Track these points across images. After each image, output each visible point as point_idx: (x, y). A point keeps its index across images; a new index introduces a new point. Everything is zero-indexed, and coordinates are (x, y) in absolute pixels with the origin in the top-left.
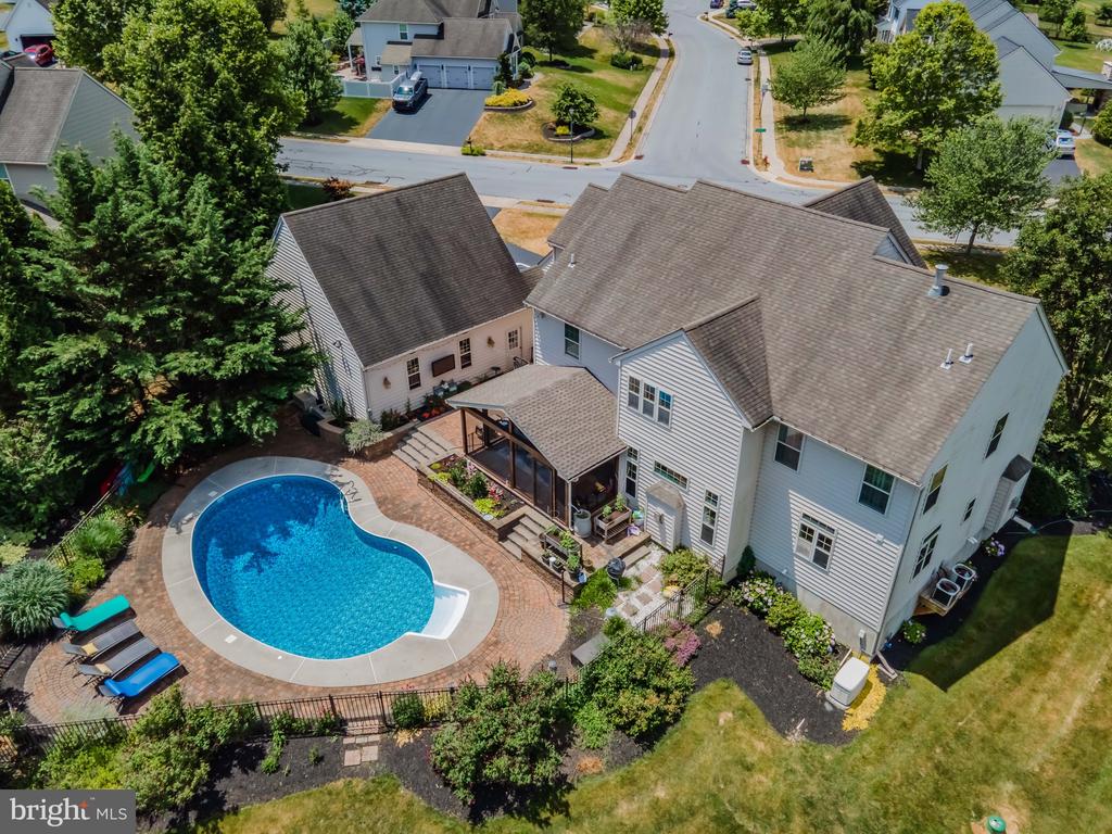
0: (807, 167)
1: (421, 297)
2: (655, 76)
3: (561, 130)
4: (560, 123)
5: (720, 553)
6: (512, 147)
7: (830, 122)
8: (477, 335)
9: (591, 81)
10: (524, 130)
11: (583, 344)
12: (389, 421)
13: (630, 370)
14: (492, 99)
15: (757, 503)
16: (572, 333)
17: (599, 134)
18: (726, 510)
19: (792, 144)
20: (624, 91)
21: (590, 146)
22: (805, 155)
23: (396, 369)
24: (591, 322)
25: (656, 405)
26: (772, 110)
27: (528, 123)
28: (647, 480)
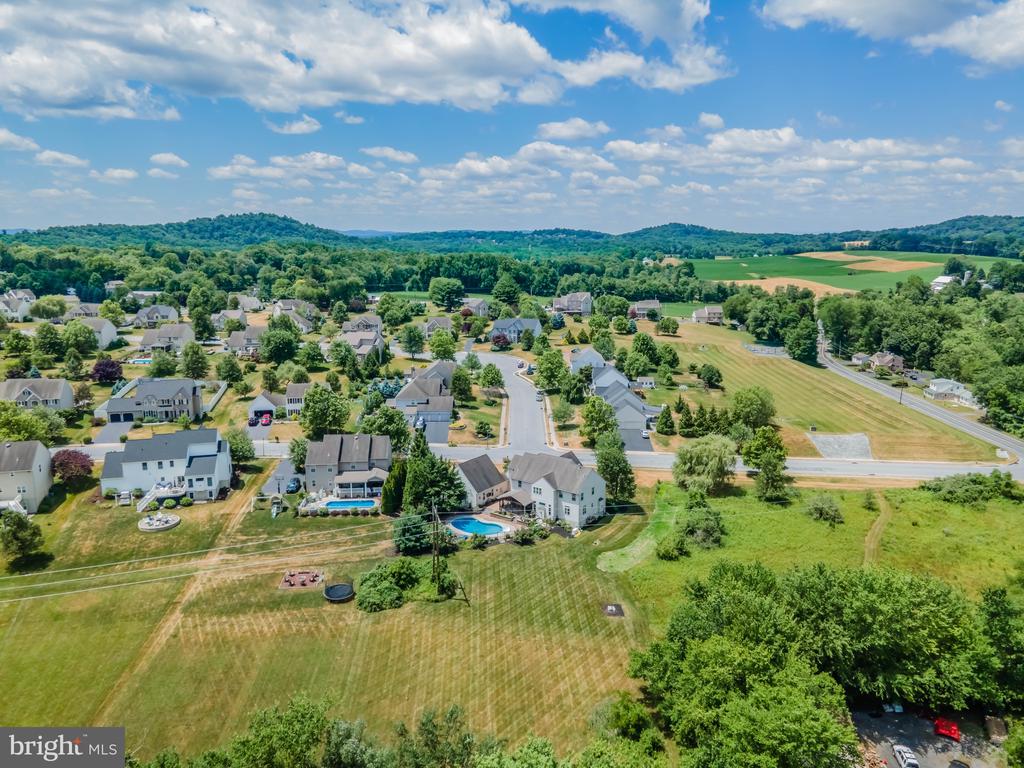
0: (566, 444)
1: (484, 481)
2: (504, 408)
3: (480, 436)
4: (479, 433)
5: (552, 517)
6: (465, 443)
7: (573, 427)
8: (495, 488)
9: (481, 413)
10: (467, 436)
11: (523, 485)
12: (480, 506)
13: (533, 486)
14: (452, 425)
15: (557, 505)
16: (520, 482)
17: (492, 436)
18: (552, 507)
19: (561, 436)
20: (494, 417)
21: (491, 440)
22: (566, 440)
23: (481, 494)
24: (524, 480)
25: (538, 491)
26: (553, 424)
27: (467, 434)
28: (538, 506)
